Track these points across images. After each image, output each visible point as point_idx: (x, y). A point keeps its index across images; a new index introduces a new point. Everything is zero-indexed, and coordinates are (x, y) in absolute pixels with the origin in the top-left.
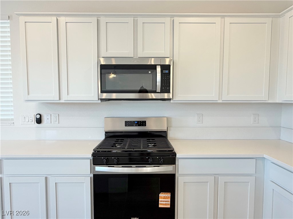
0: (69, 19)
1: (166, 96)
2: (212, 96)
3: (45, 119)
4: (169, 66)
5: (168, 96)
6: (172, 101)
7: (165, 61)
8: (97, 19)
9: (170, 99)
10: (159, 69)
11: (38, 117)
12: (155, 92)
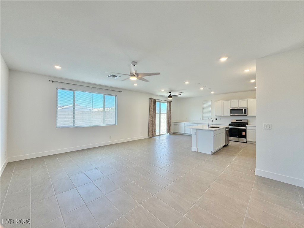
0: (224, 101)
4: (246, 109)
6: (247, 116)
10: (243, 110)
11: (216, 119)
12: (243, 114)
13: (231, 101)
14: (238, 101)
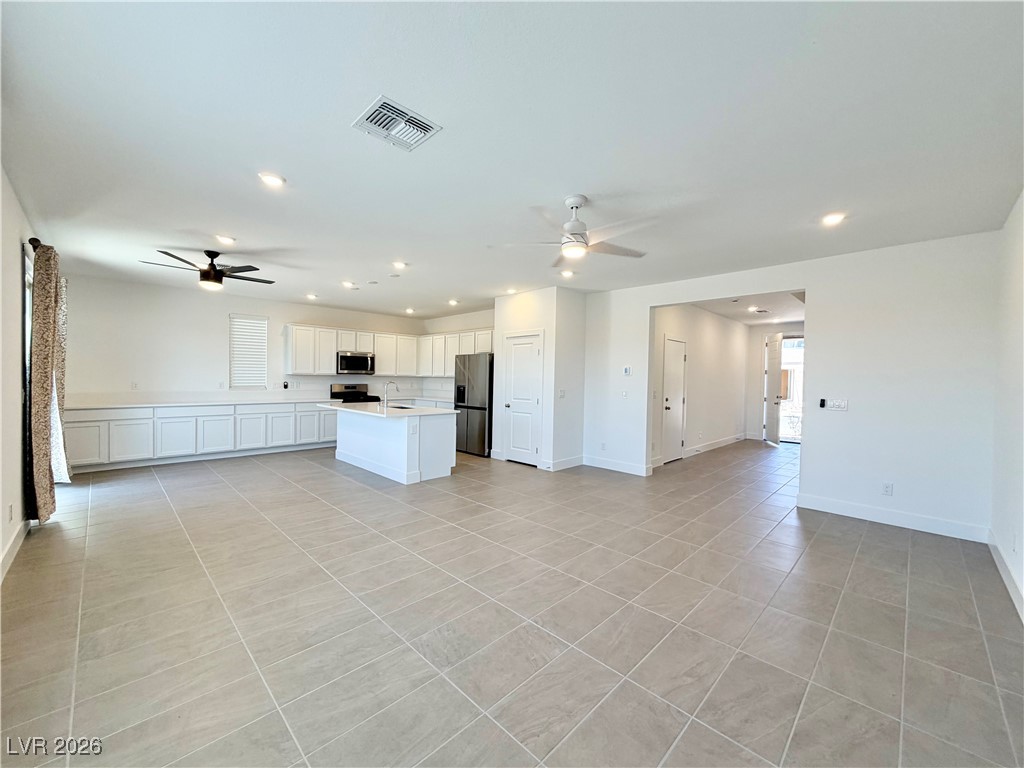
1: (372, 372)
2: (392, 373)
3: (289, 385)
11: (285, 384)
13: (339, 331)
14: (356, 335)
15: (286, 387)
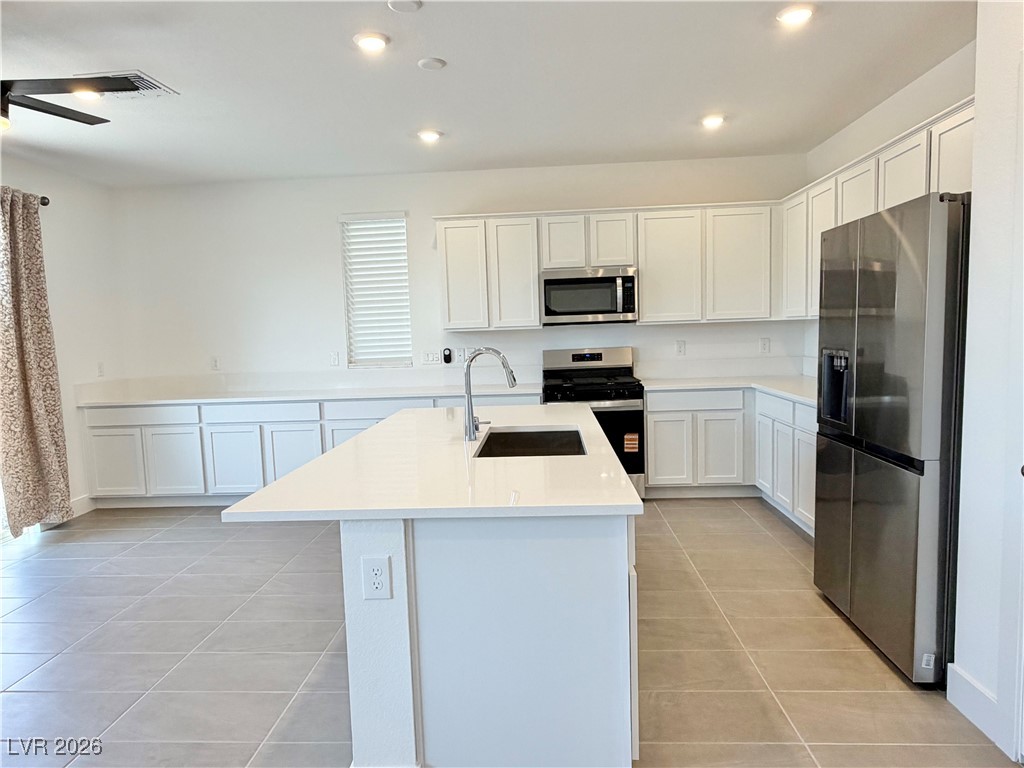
0: (499, 221)
1: (630, 316)
2: (692, 314)
3: (455, 356)
4: (633, 277)
5: (633, 316)
6: (637, 323)
7: (627, 272)
8: (537, 220)
9: (634, 321)
10: (619, 281)
11: (447, 353)
12: (615, 312)
13: (545, 221)
14: (587, 222)
15: (448, 359)
